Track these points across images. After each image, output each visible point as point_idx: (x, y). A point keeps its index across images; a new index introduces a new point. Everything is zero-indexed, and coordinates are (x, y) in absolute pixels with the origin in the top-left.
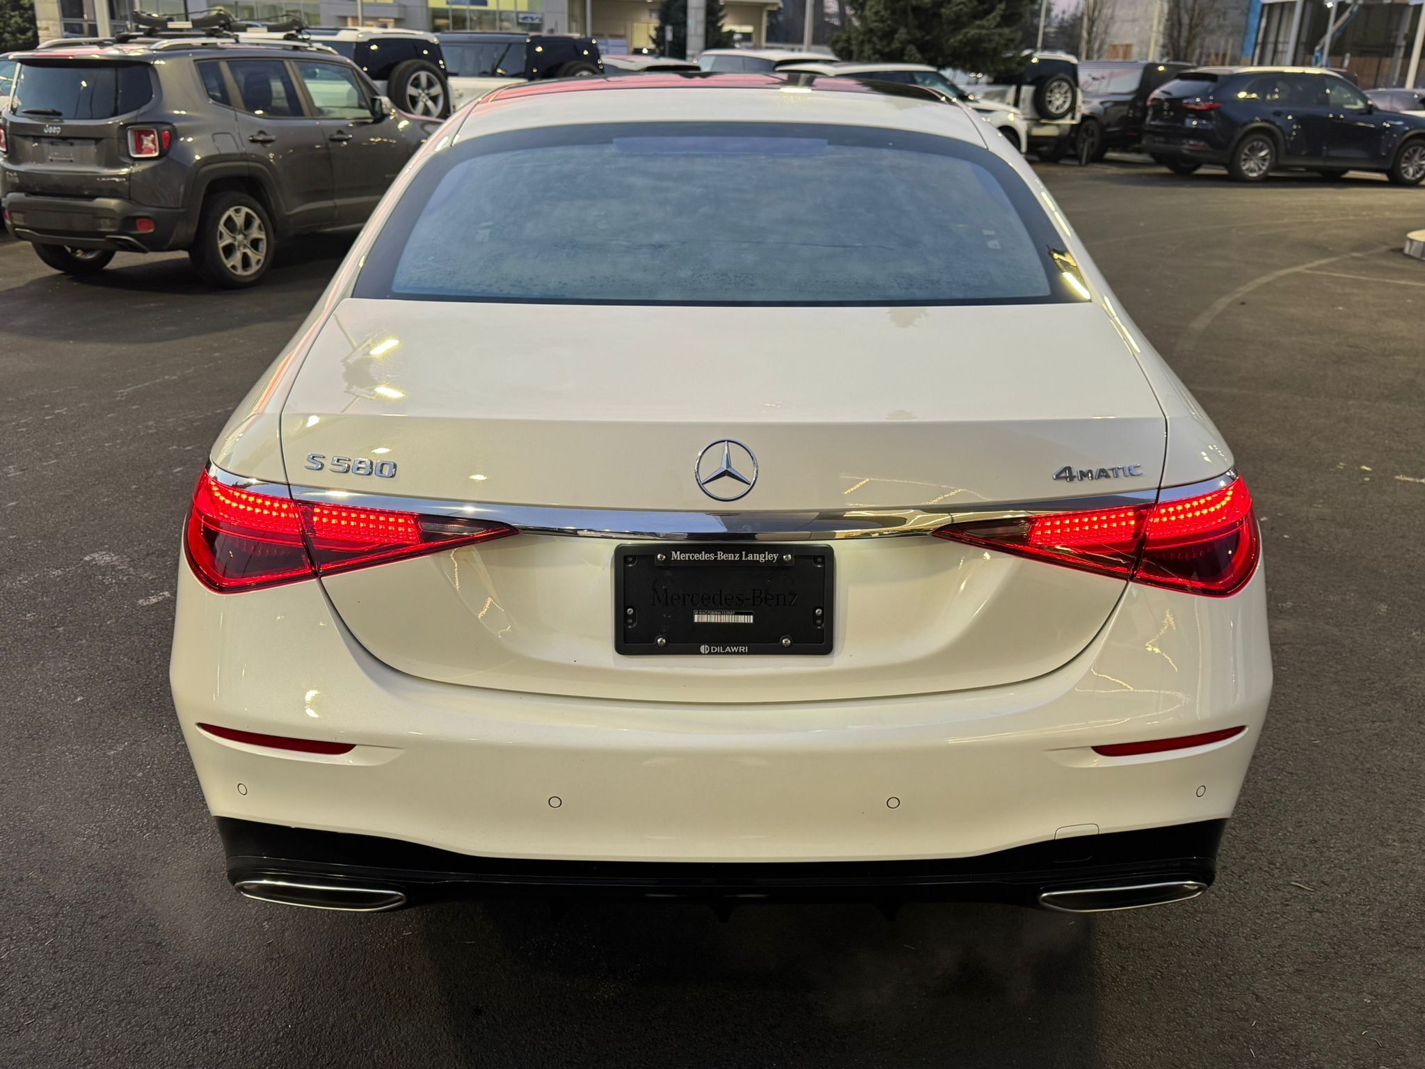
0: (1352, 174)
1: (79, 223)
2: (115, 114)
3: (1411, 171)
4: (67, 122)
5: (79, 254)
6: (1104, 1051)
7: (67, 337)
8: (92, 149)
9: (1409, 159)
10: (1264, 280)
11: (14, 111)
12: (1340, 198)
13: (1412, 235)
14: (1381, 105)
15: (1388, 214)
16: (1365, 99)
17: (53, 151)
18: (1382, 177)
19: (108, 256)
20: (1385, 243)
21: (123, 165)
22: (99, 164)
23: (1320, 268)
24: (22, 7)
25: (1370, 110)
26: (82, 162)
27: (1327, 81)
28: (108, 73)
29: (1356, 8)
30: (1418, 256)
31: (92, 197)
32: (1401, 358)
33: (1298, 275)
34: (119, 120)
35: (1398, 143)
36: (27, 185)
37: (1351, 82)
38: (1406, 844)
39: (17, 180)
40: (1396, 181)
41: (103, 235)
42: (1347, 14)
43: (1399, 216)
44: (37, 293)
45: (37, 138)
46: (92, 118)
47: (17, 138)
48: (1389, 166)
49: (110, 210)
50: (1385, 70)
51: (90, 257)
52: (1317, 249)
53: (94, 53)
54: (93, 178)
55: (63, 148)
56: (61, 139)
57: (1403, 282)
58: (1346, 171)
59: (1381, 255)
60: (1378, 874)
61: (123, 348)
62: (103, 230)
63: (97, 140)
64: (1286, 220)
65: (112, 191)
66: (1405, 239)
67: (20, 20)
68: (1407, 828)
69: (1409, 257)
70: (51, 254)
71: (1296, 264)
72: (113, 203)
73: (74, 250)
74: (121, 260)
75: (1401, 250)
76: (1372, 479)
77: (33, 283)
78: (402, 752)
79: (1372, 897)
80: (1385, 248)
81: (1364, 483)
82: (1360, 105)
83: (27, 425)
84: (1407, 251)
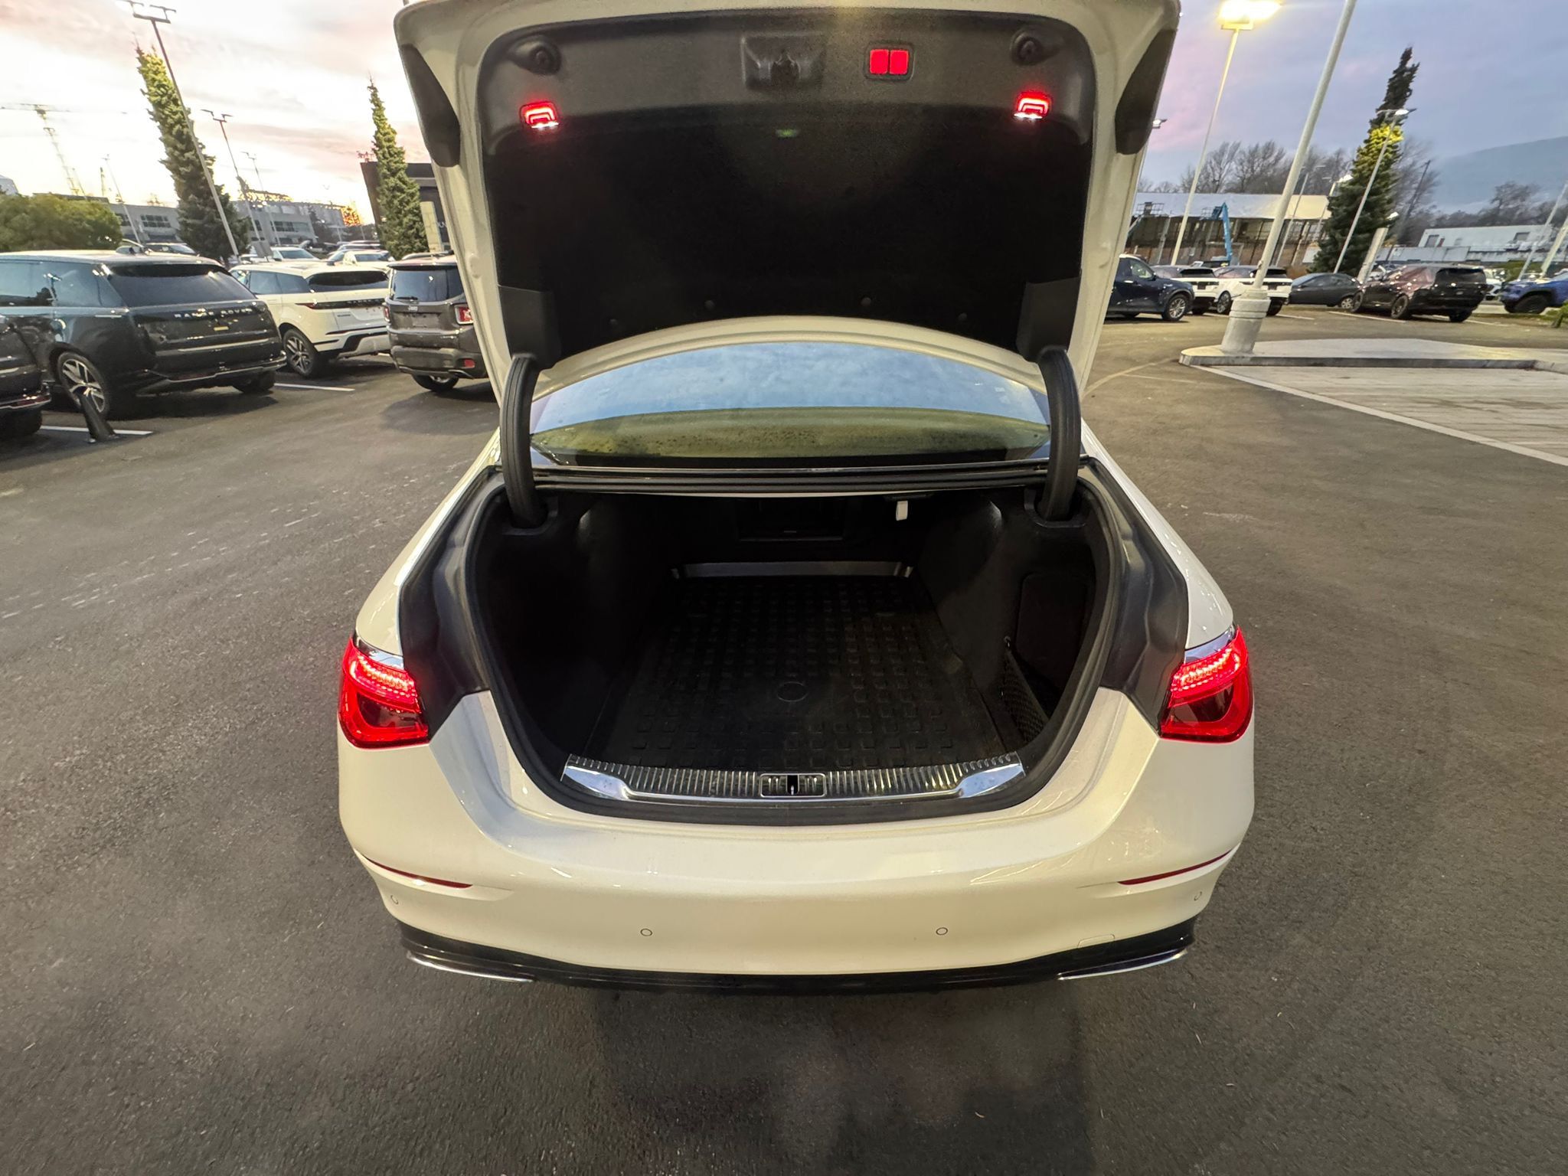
0: (1141, 315)
1: (433, 364)
2: (448, 298)
3: (1175, 313)
4: (421, 304)
5: (439, 380)
6: (1085, 1038)
7: (426, 432)
8: (435, 319)
9: (1174, 306)
10: (1105, 380)
11: (392, 298)
12: (1137, 329)
13: (1183, 352)
14: (1160, 274)
15: (1165, 339)
16: (1152, 272)
17: (416, 321)
18: (1159, 317)
19: (455, 381)
20: (1168, 357)
21: (455, 328)
22: (441, 328)
23: (1133, 373)
24: (420, 237)
25: (1154, 278)
26: (430, 327)
27: (1131, 261)
28: (443, 273)
29: (1140, 220)
30: (1187, 364)
31: (438, 348)
32: (1191, 430)
33: (1121, 377)
34: (450, 301)
35: (1169, 298)
36: (402, 341)
37: (1145, 263)
38: (1271, 819)
39: (397, 339)
40: (1167, 318)
41: (447, 369)
42: (1135, 224)
43: (1173, 339)
44: (415, 404)
45: (405, 313)
46: (437, 300)
47: (395, 314)
48: (1162, 310)
49: (450, 356)
50: (1153, 255)
51: (445, 381)
52: (1132, 361)
53: (434, 262)
54: (437, 337)
55: (421, 319)
56: (419, 314)
57: (1182, 381)
58: (1138, 313)
59: (1166, 364)
60: (1257, 848)
61: (456, 438)
62: (446, 367)
63: (438, 314)
64: (1109, 344)
65: (450, 345)
66: (1180, 354)
67: (420, 244)
68: (1269, 803)
69: (1182, 364)
70: (424, 381)
71: (1119, 371)
72: (451, 351)
73: (436, 378)
74: (462, 383)
75: (1177, 361)
76: (1190, 515)
77: (413, 397)
78: (512, 892)
79: (1258, 871)
80: (1167, 360)
81: (1185, 518)
82: (1148, 275)
83: (393, 490)
84: (1181, 361)
